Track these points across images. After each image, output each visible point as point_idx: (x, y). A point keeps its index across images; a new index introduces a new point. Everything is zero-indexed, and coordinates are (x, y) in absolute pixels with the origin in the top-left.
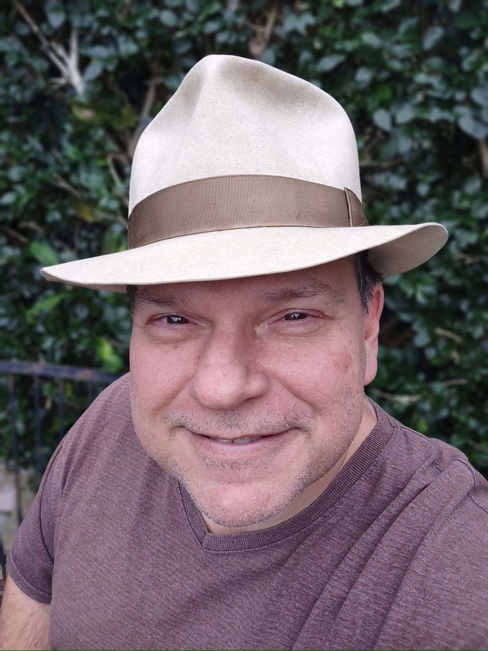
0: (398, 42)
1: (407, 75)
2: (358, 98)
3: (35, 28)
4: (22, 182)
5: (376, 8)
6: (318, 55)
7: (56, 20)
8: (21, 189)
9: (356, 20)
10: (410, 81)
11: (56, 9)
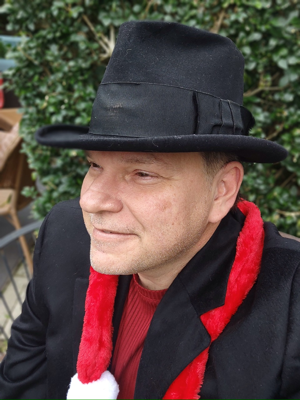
0: (290, 25)
1: (293, 41)
2: (269, 54)
3: (93, 29)
4: (84, 110)
5: (278, 8)
6: (248, 34)
7: (106, 22)
8: (84, 114)
9: (267, 15)
10: (296, 44)
11: (105, 17)
